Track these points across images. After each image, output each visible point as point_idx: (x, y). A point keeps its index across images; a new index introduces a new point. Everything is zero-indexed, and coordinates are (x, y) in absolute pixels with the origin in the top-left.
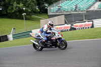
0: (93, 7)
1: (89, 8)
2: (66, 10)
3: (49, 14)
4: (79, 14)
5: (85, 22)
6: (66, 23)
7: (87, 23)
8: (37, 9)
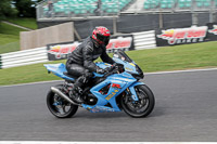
0: (133, 6)
1: (124, 8)
2: (77, 12)
3: (39, 19)
4: (105, 20)
5: (116, 37)
6: (76, 39)
7: (120, 39)
8: (13, 6)
